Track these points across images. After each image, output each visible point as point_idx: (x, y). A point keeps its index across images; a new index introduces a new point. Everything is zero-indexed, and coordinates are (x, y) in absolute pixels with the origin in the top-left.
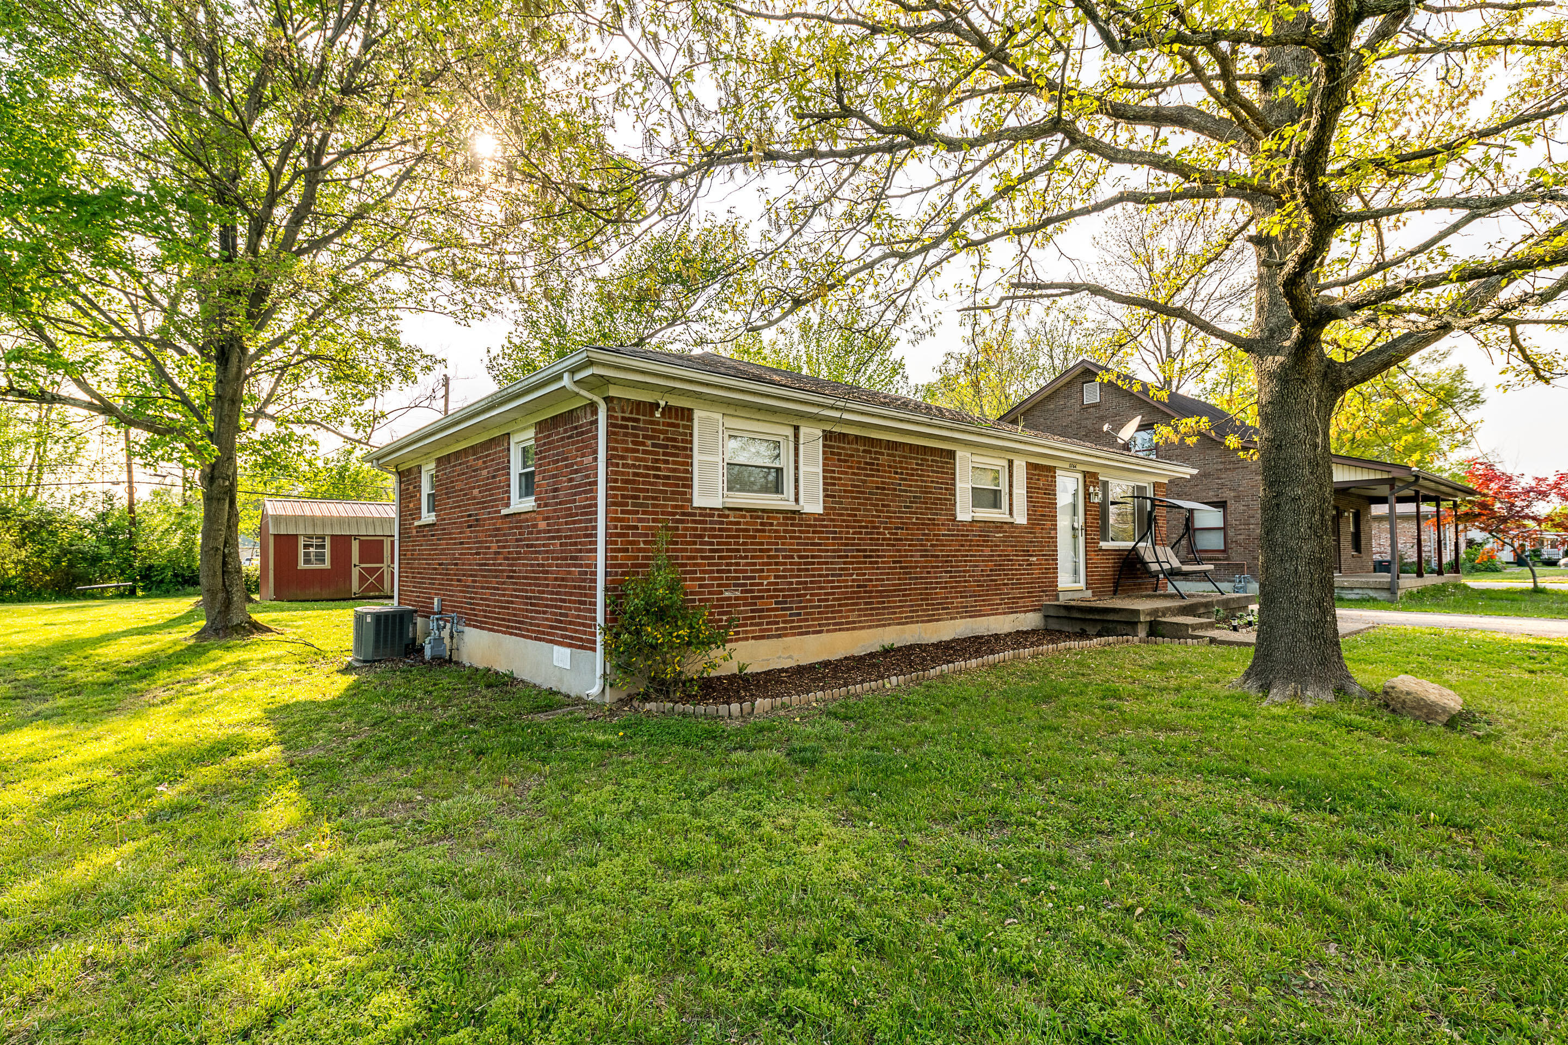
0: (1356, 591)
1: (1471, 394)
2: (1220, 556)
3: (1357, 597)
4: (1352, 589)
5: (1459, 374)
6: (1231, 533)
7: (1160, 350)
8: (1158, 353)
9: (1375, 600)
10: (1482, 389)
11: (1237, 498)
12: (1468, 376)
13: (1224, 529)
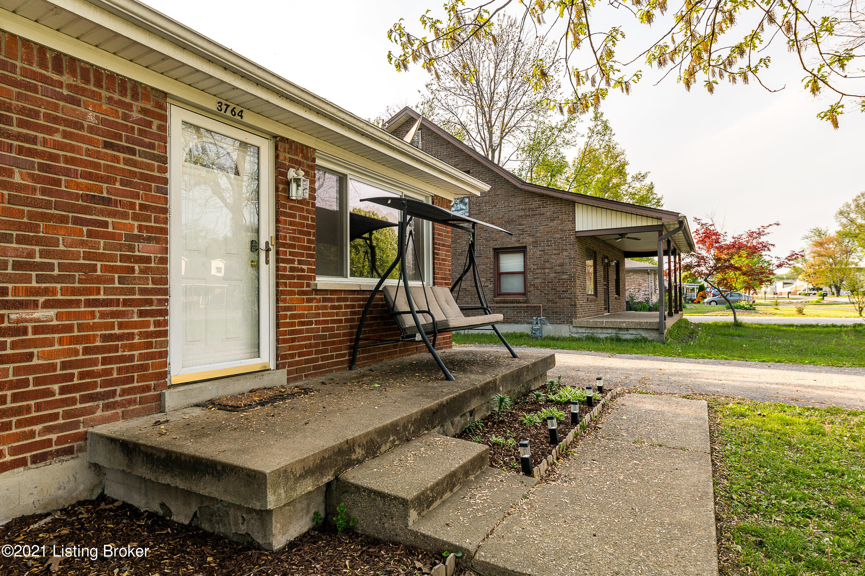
0: (631, 332)
1: (656, 201)
2: (521, 298)
3: (632, 337)
4: (627, 329)
5: (651, 188)
6: (530, 277)
7: (485, 141)
8: (483, 143)
9: (645, 340)
10: (661, 199)
11: (535, 244)
12: (655, 190)
13: (524, 273)
